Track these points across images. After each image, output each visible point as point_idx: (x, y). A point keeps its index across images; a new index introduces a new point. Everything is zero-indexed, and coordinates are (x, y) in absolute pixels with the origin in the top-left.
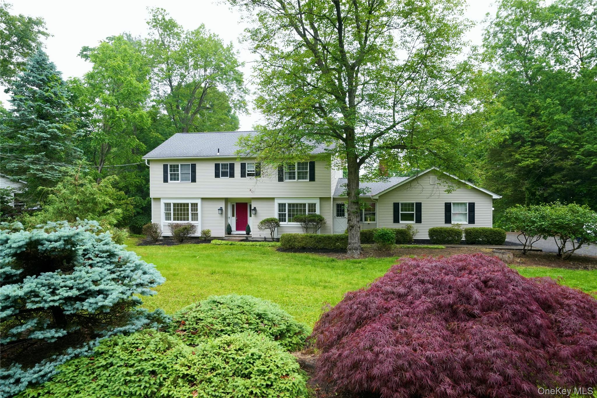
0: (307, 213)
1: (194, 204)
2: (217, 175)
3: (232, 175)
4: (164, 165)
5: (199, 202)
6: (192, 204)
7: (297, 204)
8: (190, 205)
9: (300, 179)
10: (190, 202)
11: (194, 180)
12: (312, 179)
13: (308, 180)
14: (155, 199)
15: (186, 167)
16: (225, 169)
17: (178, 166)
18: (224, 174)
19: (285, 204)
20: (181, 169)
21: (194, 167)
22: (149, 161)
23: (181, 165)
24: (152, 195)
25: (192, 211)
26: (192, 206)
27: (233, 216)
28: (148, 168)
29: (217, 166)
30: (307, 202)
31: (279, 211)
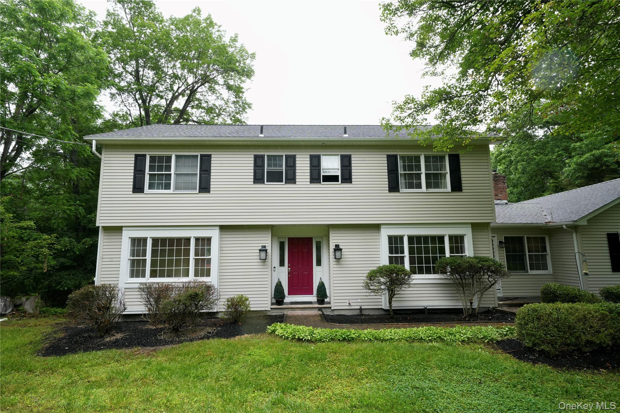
0: (448, 254)
1: (203, 239)
2: (258, 179)
3: (291, 179)
4: (137, 156)
5: (214, 234)
6: (197, 239)
7: (426, 238)
8: (193, 242)
9: (431, 188)
10: (192, 234)
11: (205, 188)
12: (457, 186)
13: (449, 189)
14: (107, 229)
15: (190, 160)
16: (275, 165)
17: (169, 159)
18: (275, 177)
19: (401, 238)
20: (176, 166)
21: (206, 162)
22: (99, 149)
23: (177, 157)
24: (101, 220)
25: (196, 254)
26: (197, 244)
27: (282, 264)
28: (98, 162)
29: (258, 161)
30: (446, 232)
31: (391, 252)
